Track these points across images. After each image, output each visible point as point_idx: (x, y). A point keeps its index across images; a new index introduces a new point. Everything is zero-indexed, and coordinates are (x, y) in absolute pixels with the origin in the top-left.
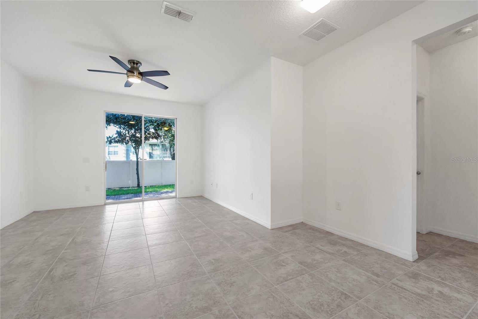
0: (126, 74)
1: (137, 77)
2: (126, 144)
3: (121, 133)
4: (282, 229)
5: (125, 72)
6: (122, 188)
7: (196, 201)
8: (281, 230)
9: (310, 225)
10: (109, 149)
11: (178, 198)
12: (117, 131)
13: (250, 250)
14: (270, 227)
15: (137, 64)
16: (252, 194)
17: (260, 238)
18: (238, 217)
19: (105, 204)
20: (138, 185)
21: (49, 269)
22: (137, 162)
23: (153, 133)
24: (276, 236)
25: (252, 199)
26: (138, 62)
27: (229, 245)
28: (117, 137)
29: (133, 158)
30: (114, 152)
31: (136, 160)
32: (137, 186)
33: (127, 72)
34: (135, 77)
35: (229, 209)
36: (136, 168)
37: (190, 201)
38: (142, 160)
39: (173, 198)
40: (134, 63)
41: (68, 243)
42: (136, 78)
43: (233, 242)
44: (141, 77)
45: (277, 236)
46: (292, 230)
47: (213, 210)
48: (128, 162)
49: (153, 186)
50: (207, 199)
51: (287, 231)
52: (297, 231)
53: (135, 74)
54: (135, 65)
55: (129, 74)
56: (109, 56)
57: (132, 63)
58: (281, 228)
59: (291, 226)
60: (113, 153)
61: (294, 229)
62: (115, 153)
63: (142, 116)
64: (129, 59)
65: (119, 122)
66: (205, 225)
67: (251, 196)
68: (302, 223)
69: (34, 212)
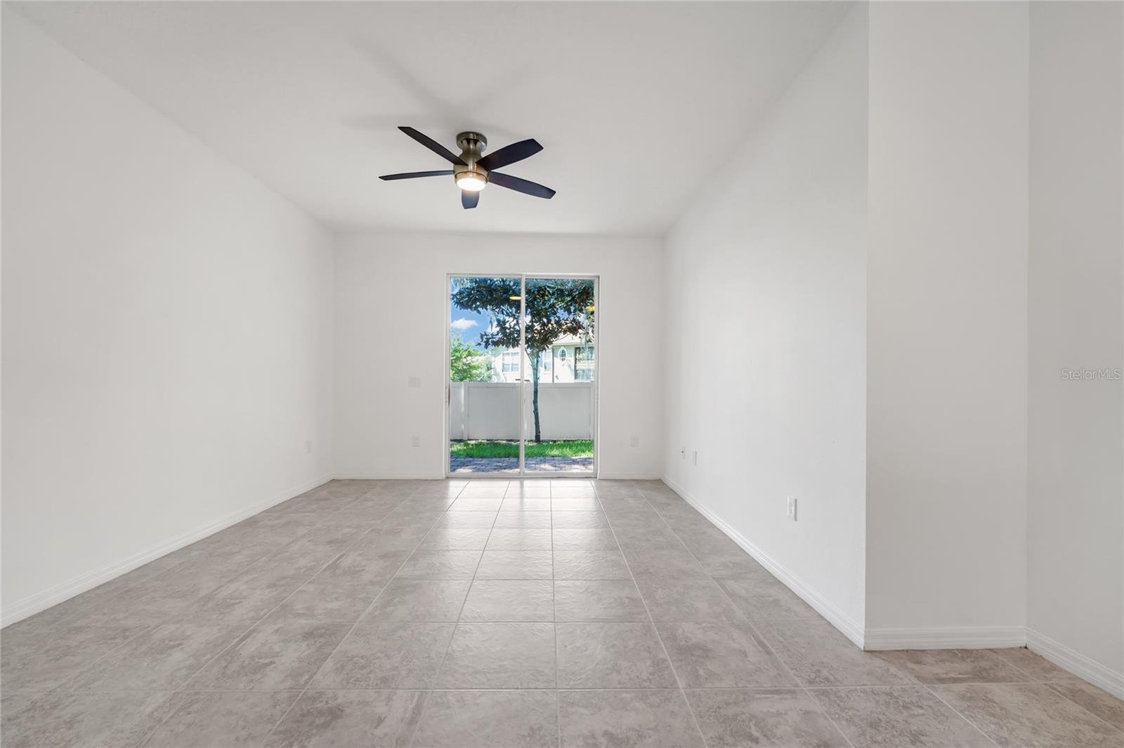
0: (454, 171)
1: (475, 174)
4: (919, 663)
5: (450, 166)
6: (511, 440)
7: (640, 492)
8: (910, 665)
9: (1073, 678)
10: (503, 359)
11: (599, 479)
13: (756, 734)
14: (860, 641)
15: (476, 142)
16: (796, 500)
17: (811, 682)
18: (748, 568)
19: (448, 478)
20: (538, 437)
21: (246, 633)
22: (536, 384)
24: (886, 694)
25: (796, 520)
26: (477, 134)
27: (681, 684)
30: (513, 365)
32: (534, 439)
33: (454, 167)
34: (471, 175)
35: (724, 534)
36: (533, 399)
37: (624, 491)
38: (519, 382)
39: (587, 477)
40: (469, 141)
41: (325, 566)
42: (473, 176)
43: (701, 672)
44: (485, 173)
45: (890, 694)
46: (964, 680)
47: (674, 530)
49: (569, 441)
50: (671, 490)
51: (941, 681)
52: (998, 691)
53: (471, 167)
54: (472, 146)
55: (460, 169)
56: (399, 128)
57: (465, 142)
58: (913, 656)
59: (964, 654)
60: (510, 367)
61: (981, 675)
62: (514, 367)
63: (520, 279)
64: (457, 134)
65: (496, 299)
66: (633, 579)
67: (793, 508)
68: (1025, 655)
69: (333, 480)
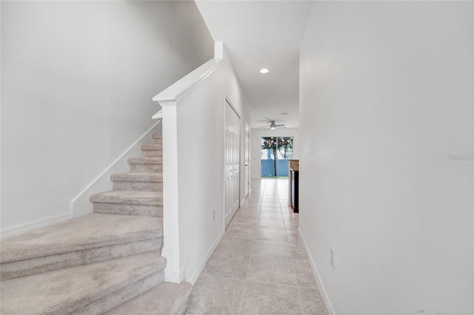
2: (269, 149)
3: (266, 143)
12: (264, 142)
20: (276, 175)
22: (275, 160)
23: (284, 142)
28: (264, 145)
29: (272, 157)
31: (274, 159)
36: (274, 164)
38: (278, 159)
48: (270, 160)
